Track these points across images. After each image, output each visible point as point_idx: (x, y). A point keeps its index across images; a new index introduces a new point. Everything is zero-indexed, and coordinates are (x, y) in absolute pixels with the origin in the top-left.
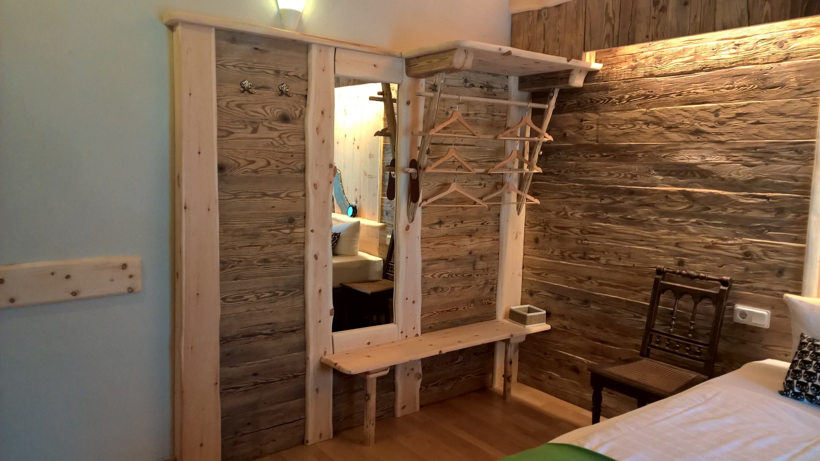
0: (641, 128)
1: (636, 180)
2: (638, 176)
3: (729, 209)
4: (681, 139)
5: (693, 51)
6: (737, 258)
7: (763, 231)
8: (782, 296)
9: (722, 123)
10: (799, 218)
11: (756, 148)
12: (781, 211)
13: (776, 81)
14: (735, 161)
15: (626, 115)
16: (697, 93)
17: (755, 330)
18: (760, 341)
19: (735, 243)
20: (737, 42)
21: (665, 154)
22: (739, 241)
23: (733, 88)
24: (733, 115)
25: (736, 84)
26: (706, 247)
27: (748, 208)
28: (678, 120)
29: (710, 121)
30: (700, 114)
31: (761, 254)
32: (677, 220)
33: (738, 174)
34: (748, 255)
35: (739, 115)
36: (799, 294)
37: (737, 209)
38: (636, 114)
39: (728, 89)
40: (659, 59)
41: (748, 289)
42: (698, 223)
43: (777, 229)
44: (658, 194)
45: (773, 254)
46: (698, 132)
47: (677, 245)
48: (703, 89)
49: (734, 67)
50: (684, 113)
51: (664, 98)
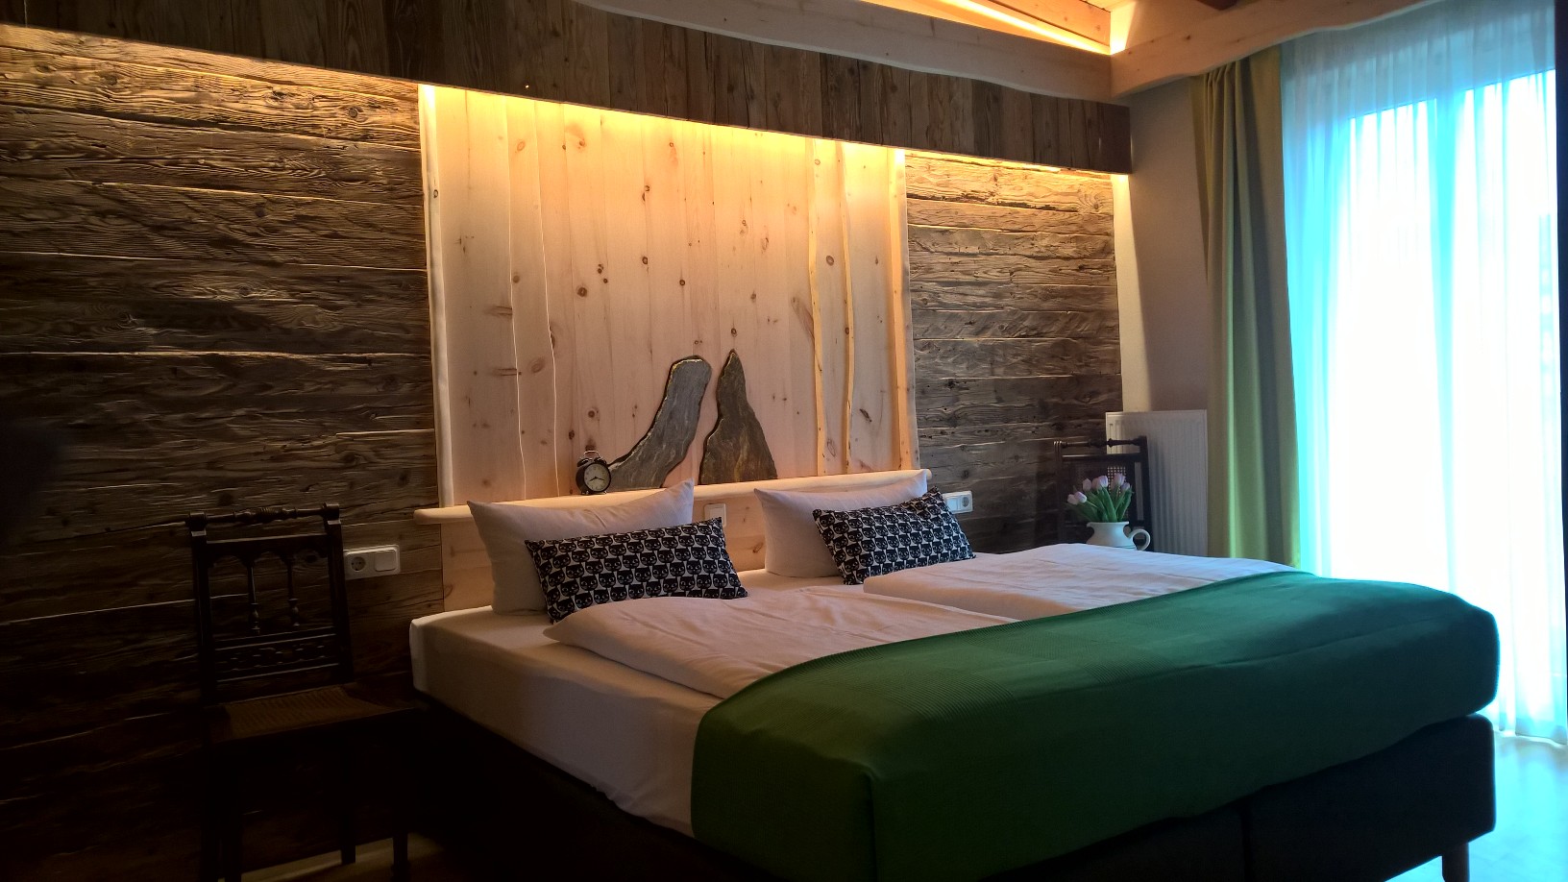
0: (85, 221)
1: (90, 337)
2: (93, 328)
3: (306, 384)
4: (191, 253)
5: (190, 83)
6: (334, 469)
7: (368, 415)
8: (411, 515)
9: (271, 230)
10: (418, 390)
11: (338, 278)
12: (391, 381)
13: (356, 171)
14: (304, 298)
15: (47, 189)
16: (213, 167)
17: (379, 583)
18: (389, 598)
19: (324, 445)
20: (277, 88)
21: (159, 283)
22: (333, 439)
23: (284, 169)
24: (291, 218)
25: (288, 164)
26: (273, 459)
27: (339, 379)
28: (179, 214)
29: (249, 224)
30: (225, 207)
31: (371, 454)
32: (203, 415)
33: (315, 322)
34: (350, 460)
35: (301, 218)
36: (436, 505)
37: (320, 383)
38: (68, 188)
39: (274, 168)
40: (111, 79)
41: (358, 518)
42: (251, 417)
43: (389, 411)
44: (151, 365)
45: (388, 452)
46: (225, 242)
47: (211, 465)
48: (223, 160)
49: (278, 131)
50: (188, 201)
51: (139, 163)
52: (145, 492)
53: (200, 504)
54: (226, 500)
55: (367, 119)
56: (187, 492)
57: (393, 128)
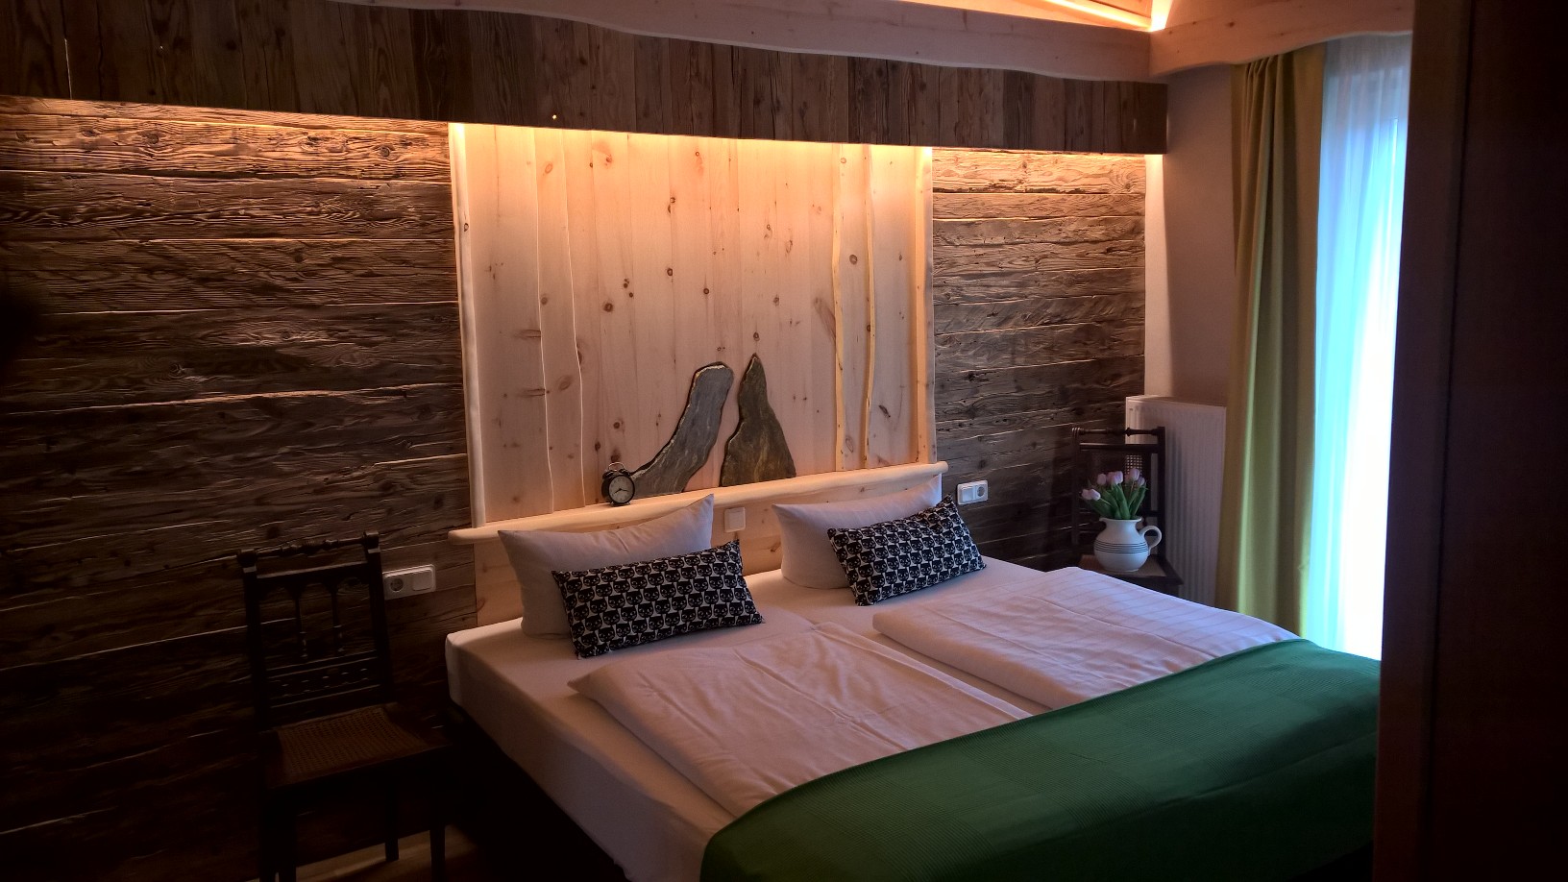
0: (134, 278)
1: (143, 389)
2: (147, 381)
3: (347, 419)
4: (232, 301)
5: (228, 135)
6: (372, 497)
7: (404, 444)
8: (446, 536)
9: (309, 273)
10: (450, 417)
11: (374, 316)
12: (425, 410)
13: (386, 209)
14: (343, 338)
15: (96, 251)
16: (253, 217)
17: (417, 601)
18: (425, 614)
19: (362, 475)
20: (312, 133)
21: (205, 332)
22: (371, 469)
23: (319, 213)
24: (328, 261)
25: (324, 207)
26: (316, 492)
27: (375, 413)
28: (224, 265)
29: (288, 270)
30: (264, 254)
31: (407, 481)
32: (253, 454)
33: (353, 360)
34: (388, 488)
35: (337, 260)
36: (468, 525)
37: (358, 417)
38: (116, 248)
39: (310, 213)
40: (153, 137)
41: (395, 542)
42: (294, 454)
43: (423, 439)
44: (200, 411)
45: (426, 478)
46: (268, 289)
47: (259, 502)
48: (262, 209)
49: (314, 176)
50: (233, 253)
51: (183, 218)
52: (198, 530)
53: (249, 540)
54: (273, 533)
55: (398, 157)
56: (236, 528)
57: (425, 163)
